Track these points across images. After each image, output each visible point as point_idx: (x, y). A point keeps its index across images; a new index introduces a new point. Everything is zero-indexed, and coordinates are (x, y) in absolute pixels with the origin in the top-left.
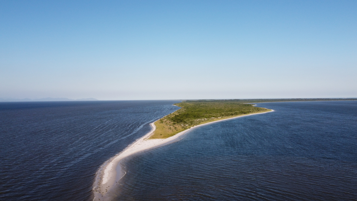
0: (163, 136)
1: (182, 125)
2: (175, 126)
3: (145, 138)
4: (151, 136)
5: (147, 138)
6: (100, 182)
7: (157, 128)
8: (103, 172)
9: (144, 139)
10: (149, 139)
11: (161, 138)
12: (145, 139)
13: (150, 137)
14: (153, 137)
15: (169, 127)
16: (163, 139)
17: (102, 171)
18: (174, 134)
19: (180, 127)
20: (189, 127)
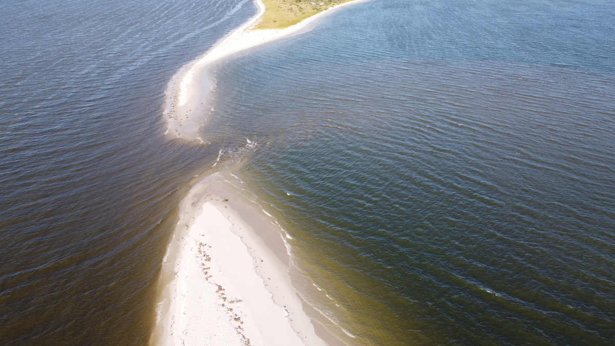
0: (277, 24)
1: (313, 3)
2: (300, 4)
3: (247, 28)
4: (256, 24)
5: (251, 28)
6: (174, 102)
7: (267, 9)
8: (178, 87)
9: (245, 30)
10: (253, 29)
11: (275, 27)
12: (247, 30)
13: (256, 26)
14: (260, 26)
15: (290, 7)
16: (278, 30)
17: (175, 85)
18: (299, 21)
19: (308, 7)
20: (325, 6)
